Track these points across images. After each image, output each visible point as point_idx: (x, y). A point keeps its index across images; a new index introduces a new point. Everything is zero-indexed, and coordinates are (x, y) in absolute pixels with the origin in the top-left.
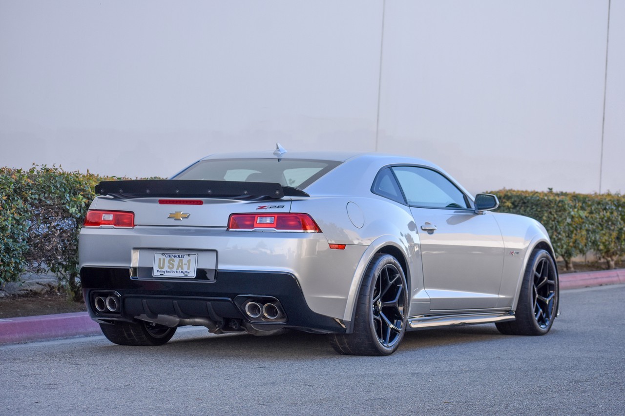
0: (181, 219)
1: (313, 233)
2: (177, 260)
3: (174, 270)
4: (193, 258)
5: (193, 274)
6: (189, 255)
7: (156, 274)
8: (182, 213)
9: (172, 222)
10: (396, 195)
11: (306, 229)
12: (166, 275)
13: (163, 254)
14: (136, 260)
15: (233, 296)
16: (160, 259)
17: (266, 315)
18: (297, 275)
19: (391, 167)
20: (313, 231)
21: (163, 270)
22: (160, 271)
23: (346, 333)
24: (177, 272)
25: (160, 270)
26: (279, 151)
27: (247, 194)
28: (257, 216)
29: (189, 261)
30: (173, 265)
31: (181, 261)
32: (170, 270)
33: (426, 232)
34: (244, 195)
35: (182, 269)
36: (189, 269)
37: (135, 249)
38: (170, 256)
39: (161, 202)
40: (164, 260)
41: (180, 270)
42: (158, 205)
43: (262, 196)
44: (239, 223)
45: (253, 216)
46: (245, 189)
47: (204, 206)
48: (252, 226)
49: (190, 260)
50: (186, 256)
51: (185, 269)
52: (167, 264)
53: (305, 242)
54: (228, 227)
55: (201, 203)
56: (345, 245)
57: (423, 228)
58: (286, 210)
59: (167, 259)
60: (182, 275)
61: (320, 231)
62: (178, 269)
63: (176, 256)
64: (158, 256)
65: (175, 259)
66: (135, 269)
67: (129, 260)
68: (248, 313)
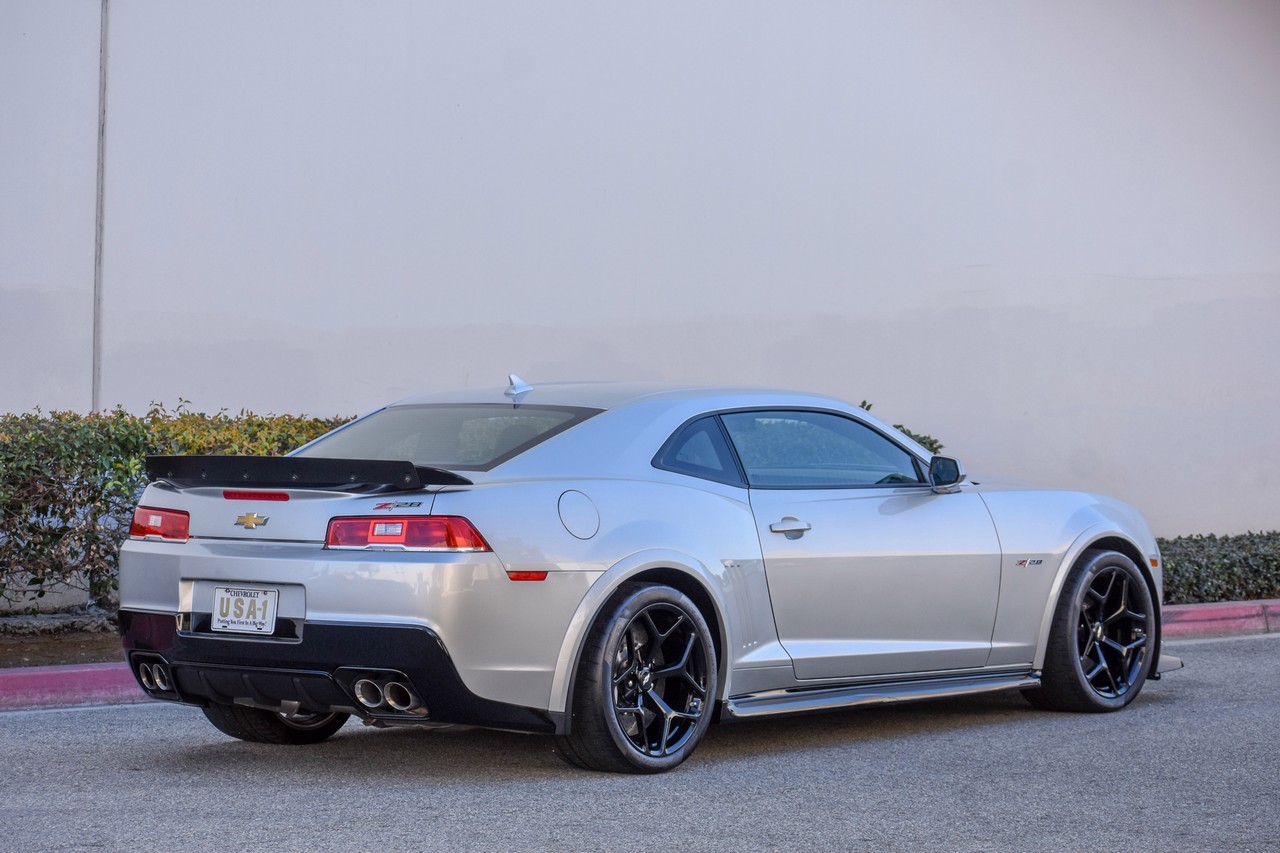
0: (254, 526)
1: (470, 552)
2: (247, 601)
3: (243, 619)
4: (271, 597)
5: (269, 628)
6: (265, 593)
7: (216, 625)
8: (255, 515)
9: (241, 532)
10: (720, 468)
11: (456, 546)
12: (232, 628)
13: (227, 590)
14: (187, 600)
15: (332, 668)
16: (222, 599)
17: (391, 703)
18: (436, 628)
19: (718, 416)
20: (470, 549)
21: (227, 619)
22: (223, 621)
23: (557, 733)
24: (247, 623)
25: (222, 619)
26: (514, 388)
27: (356, 482)
28: (373, 522)
29: (265, 604)
30: (241, 610)
31: (253, 603)
32: (235, 620)
33: (783, 535)
34: (350, 482)
35: (255, 617)
36: (264, 618)
37: (184, 580)
38: (237, 594)
39: (228, 495)
40: (228, 600)
41: (251, 619)
42: (223, 501)
43: (384, 486)
44: (347, 533)
45: (367, 521)
46: (352, 473)
47: (291, 502)
48: (364, 541)
49: (266, 602)
50: (261, 594)
51: (259, 619)
52: (232, 608)
53: (450, 569)
54: (327, 542)
55: (284, 497)
56: (547, 572)
57: (774, 529)
58: (423, 511)
59: (233, 599)
60: (252, 629)
61: (489, 549)
62: (248, 617)
63: (245, 595)
64: (220, 593)
65: (244, 599)
66: (187, 616)
67: (175, 600)
68: (362, 700)
